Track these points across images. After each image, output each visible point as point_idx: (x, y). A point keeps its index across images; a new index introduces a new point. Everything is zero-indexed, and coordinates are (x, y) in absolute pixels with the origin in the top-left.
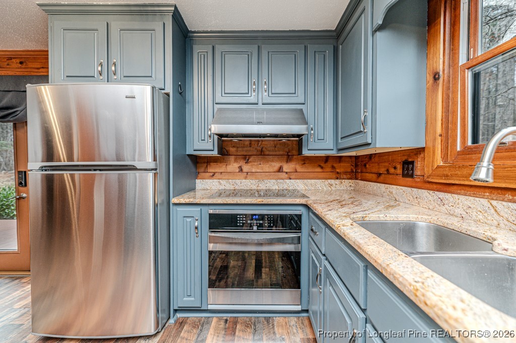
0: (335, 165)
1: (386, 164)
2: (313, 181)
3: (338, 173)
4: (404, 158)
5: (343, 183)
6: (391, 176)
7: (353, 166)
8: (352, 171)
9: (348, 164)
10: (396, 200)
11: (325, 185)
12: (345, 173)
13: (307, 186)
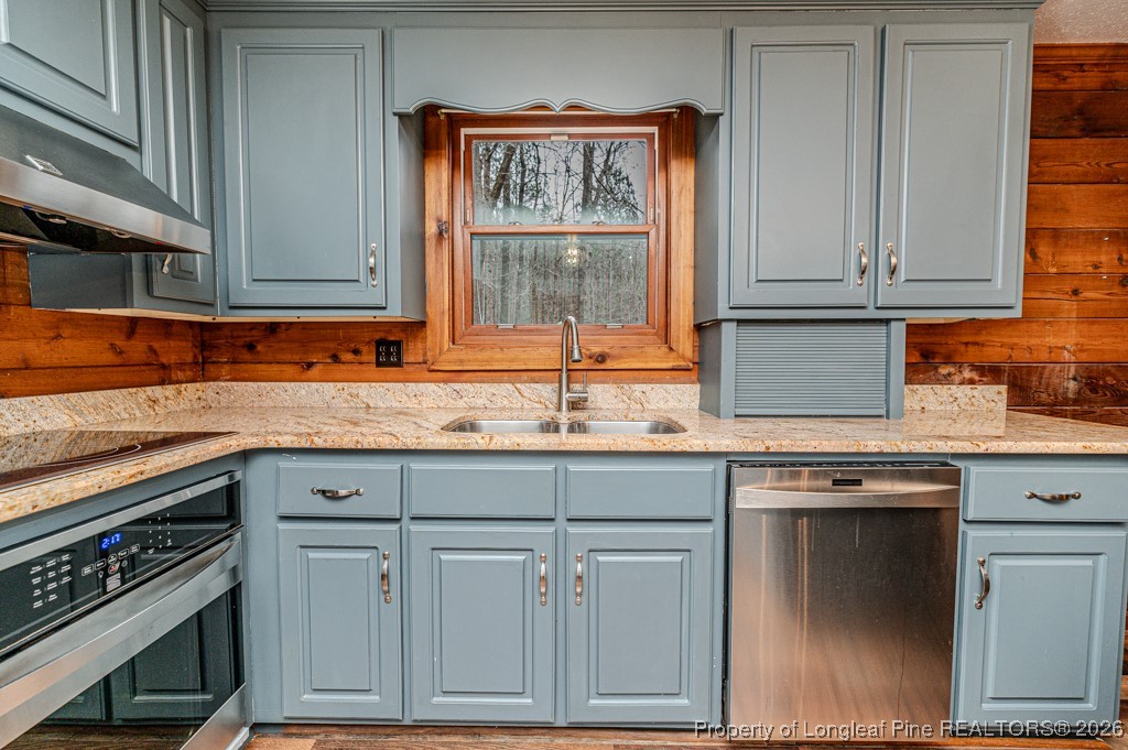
0: (156, 345)
1: (332, 345)
2: (100, 396)
3: (163, 366)
4: (378, 336)
5: (184, 392)
6: (343, 367)
7: (196, 347)
8: (196, 363)
9: (184, 344)
10: (368, 407)
11: (139, 405)
12: (181, 366)
13: (80, 414)
